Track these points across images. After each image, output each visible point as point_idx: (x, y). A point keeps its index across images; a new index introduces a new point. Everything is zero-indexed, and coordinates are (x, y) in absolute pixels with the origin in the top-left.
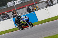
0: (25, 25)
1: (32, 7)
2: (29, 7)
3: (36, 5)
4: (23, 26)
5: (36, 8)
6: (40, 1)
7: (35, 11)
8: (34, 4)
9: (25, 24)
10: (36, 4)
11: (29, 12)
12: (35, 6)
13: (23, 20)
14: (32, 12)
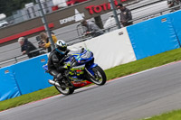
0: (80, 77)
1: (38, 39)
2: (29, 40)
3: (51, 33)
4: (75, 80)
5: (50, 43)
6: (62, 22)
7: (46, 51)
8: (44, 31)
9: (81, 73)
10: (51, 29)
11: (30, 56)
12: (47, 35)
13: (76, 61)
14: (37, 53)
